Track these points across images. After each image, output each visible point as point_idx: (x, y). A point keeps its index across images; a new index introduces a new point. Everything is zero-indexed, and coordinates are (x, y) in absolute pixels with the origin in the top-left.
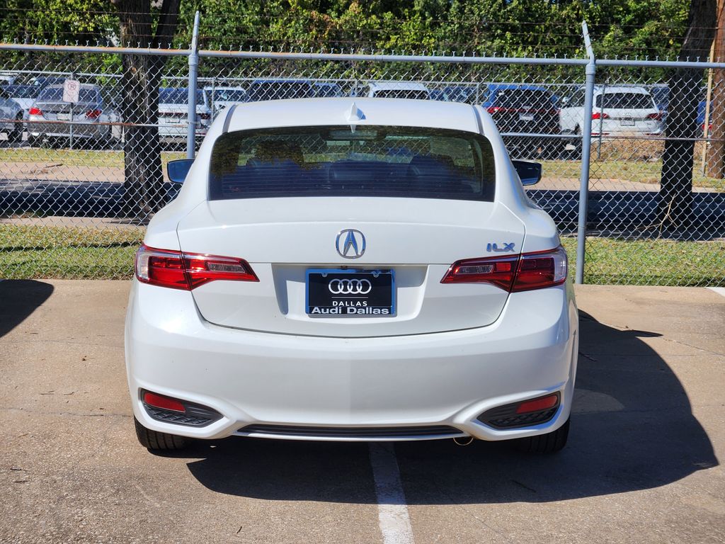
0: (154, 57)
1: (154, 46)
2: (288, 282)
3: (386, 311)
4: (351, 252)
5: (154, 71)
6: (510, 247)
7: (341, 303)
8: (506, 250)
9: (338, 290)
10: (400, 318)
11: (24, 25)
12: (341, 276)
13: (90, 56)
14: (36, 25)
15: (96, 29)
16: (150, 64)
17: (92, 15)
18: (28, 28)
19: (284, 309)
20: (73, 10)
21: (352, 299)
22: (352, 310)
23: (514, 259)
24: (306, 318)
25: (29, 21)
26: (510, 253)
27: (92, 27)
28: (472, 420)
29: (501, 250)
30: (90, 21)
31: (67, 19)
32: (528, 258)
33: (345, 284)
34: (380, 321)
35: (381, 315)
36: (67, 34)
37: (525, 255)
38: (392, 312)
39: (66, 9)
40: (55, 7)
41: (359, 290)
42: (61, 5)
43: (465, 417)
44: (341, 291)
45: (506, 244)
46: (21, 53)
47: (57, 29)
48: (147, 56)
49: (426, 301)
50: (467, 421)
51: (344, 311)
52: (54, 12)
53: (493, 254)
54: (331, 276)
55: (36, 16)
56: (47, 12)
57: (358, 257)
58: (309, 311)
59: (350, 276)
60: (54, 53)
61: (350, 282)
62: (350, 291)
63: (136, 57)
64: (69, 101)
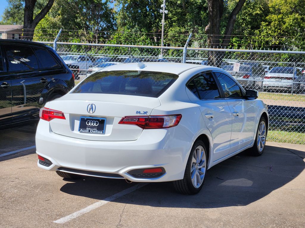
0: (219, 52)
1: (220, 48)
2: (75, 120)
3: (101, 132)
4: (91, 112)
5: (219, 57)
6: (146, 113)
7: (89, 128)
8: (144, 114)
9: (89, 124)
10: (106, 135)
11: (251, 41)
12: (90, 119)
13: (276, 55)
14: (255, 42)
15: (279, 43)
16: (217, 55)
17: (278, 38)
18: (252, 43)
19: (73, 129)
20: (271, 36)
21: (92, 127)
22: (92, 131)
23: (147, 117)
24: (79, 133)
25: (253, 41)
26: (145, 115)
27: (278, 43)
28: (125, 173)
29: (142, 114)
30: (277, 40)
31: (268, 39)
32: (152, 117)
33: (91, 122)
34: (99, 135)
35: (100, 134)
36: (267, 45)
37: (151, 116)
38: (104, 133)
39: (268, 35)
40: (263, 35)
41: (95, 125)
42: (266, 34)
43: (123, 171)
44: (90, 124)
45: (144, 112)
46: (248, 53)
47: (264, 44)
48: (216, 52)
49: (113, 130)
50: (122, 173)
51: (89, 131)
52: (263, 37)
53: (138, 115)
54: (87, 119)
55: (256, 38)
56: (260, 37)
57: (93, 113)
58: (79, 130)
59: (93, 120)
60: (262, 53)
61: (93, 121)
62: (92, 125)
63: (212, 52)
64: (235, 71)
